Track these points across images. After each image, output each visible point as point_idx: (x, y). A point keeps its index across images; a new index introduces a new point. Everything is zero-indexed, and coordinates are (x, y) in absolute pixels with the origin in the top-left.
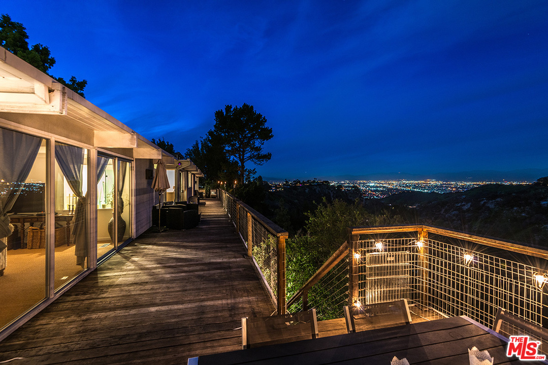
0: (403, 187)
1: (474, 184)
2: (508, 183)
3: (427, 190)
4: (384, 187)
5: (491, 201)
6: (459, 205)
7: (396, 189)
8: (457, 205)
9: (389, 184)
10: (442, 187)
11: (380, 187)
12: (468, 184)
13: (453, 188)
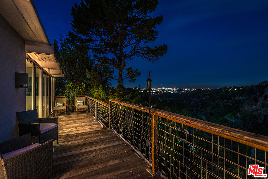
0: (163, 91)
1: (190, 90)
2: (203, 89)
3: (173, 92)
4: (156, 91)
5: (204, 97)
6: (191, 99)
7: (161, 92)
8: (190, 99)
9: (158, 89)
10: (179, 91)
11: (154, 91)
12: (188, 89)
13: (182, 91)
